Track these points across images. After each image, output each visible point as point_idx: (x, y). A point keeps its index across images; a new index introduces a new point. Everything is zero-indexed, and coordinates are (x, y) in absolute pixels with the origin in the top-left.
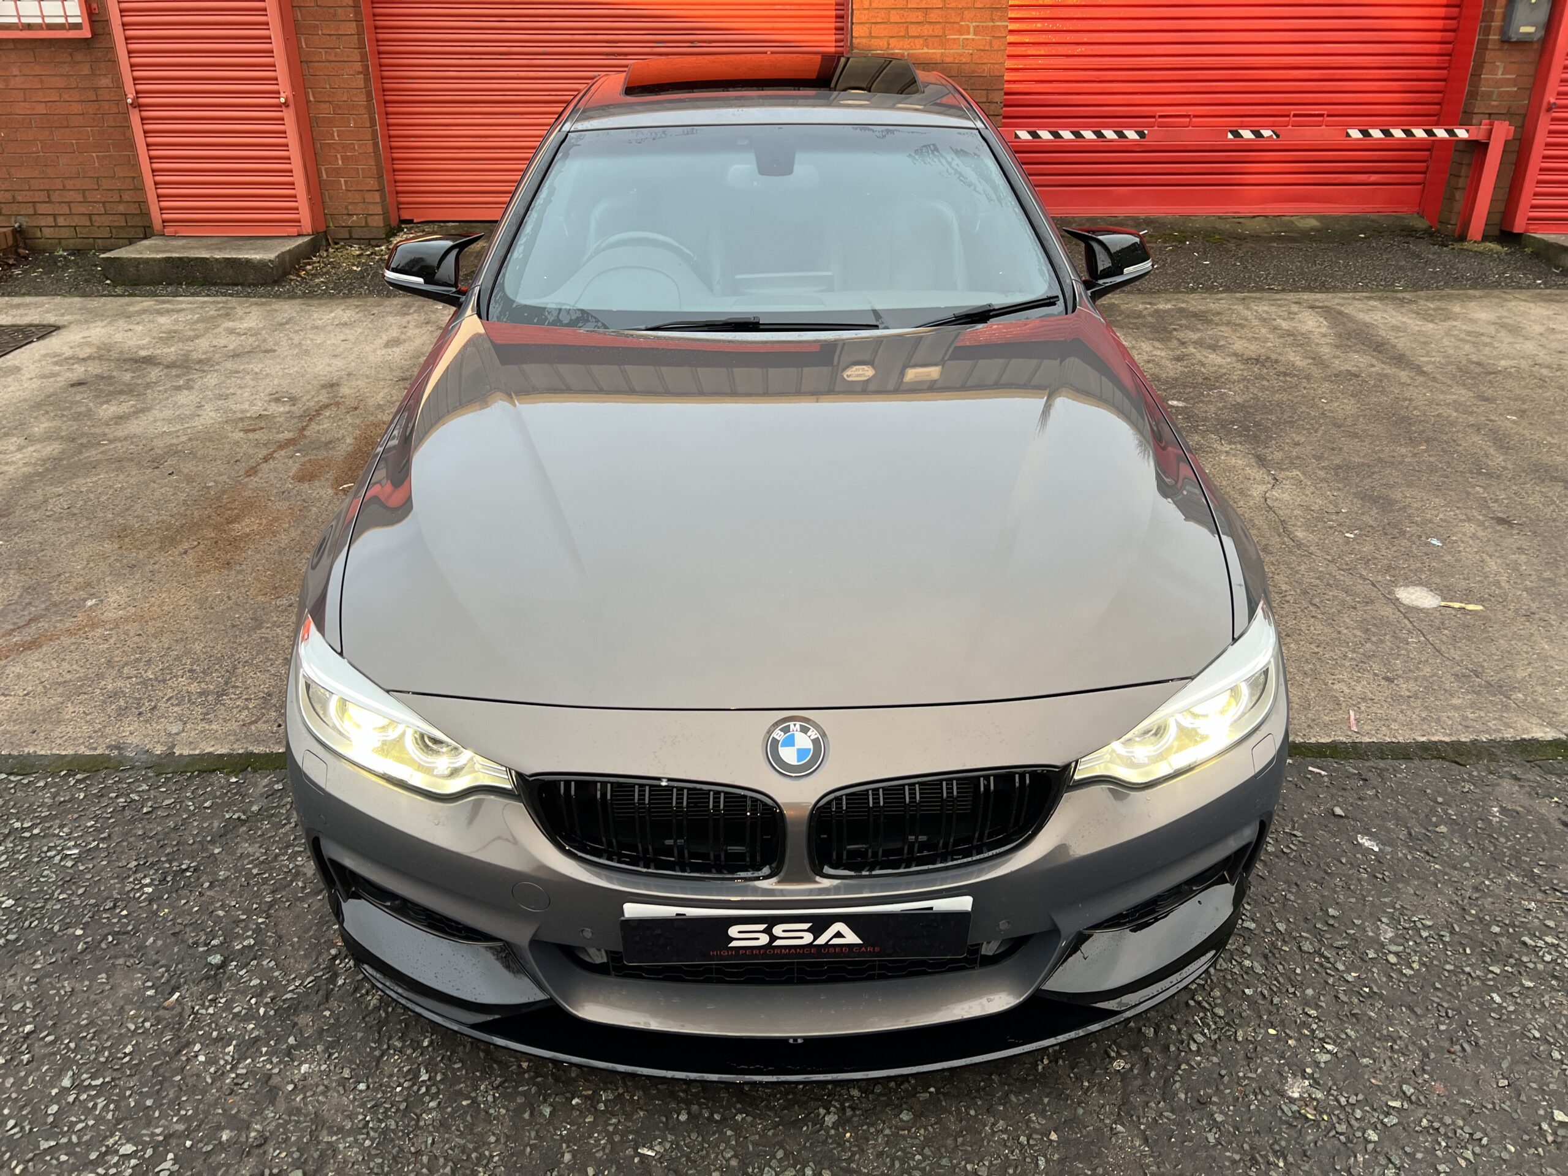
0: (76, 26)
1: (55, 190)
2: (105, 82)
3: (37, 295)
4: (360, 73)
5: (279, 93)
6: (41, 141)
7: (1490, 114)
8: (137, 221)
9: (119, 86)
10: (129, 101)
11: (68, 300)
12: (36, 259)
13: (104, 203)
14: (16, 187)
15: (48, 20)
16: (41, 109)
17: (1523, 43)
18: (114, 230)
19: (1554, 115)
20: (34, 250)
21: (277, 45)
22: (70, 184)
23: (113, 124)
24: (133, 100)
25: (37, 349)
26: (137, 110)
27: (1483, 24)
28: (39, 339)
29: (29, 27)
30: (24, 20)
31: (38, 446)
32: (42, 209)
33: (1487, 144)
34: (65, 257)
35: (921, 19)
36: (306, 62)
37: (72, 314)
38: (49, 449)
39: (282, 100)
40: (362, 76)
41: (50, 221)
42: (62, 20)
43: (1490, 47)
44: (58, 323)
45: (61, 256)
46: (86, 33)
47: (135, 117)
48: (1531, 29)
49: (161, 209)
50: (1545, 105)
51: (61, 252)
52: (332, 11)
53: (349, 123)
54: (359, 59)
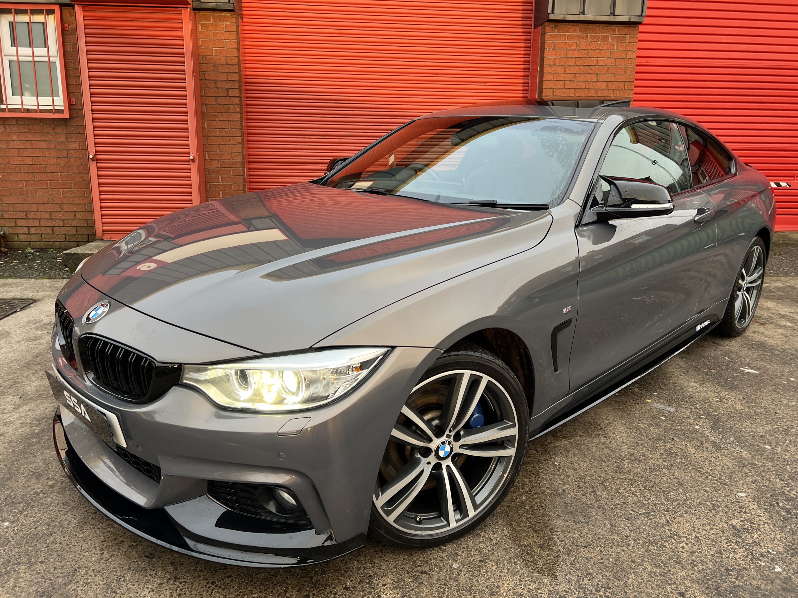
0: (61, 111)
1: (31, 211)
2: (74, 146)
3: (16, 277)
4: (240, 143)
5: (189, 153)
6: (26, 181)
8: (85, 231)
9: (85, 148)
10: (91, 157)
11: (40, 281)
12: (13, 254)
13: (63, 220)
14: (5, 209)
15: (41, 107)
16: (29, 161)
18: (67, 237)
20: (10, 249)
21: (191, 125)
22: (41, 208)
23: (76, 171)
24: (93, 156)
25: (21, 317)
26: (95, 162)
28: (21, 309)
29: (28, 110)
30: (25, 107)
31: (32, 405)
32: (20, 223)
34: (32, 253)
36: (206, 136)
37: (44, 291)
38: (42, 408)
39: (191, 158)
40: (240, 145)
41: (25, 230)
42: (51, 108)
44: (34, 297)
45: (30, 252)
46: (66, 116)
47: (93, 167)
49: (103, 224)
51: (30, 250)
52: (226, 107)
53: (230, 172)
54: (240, 135)
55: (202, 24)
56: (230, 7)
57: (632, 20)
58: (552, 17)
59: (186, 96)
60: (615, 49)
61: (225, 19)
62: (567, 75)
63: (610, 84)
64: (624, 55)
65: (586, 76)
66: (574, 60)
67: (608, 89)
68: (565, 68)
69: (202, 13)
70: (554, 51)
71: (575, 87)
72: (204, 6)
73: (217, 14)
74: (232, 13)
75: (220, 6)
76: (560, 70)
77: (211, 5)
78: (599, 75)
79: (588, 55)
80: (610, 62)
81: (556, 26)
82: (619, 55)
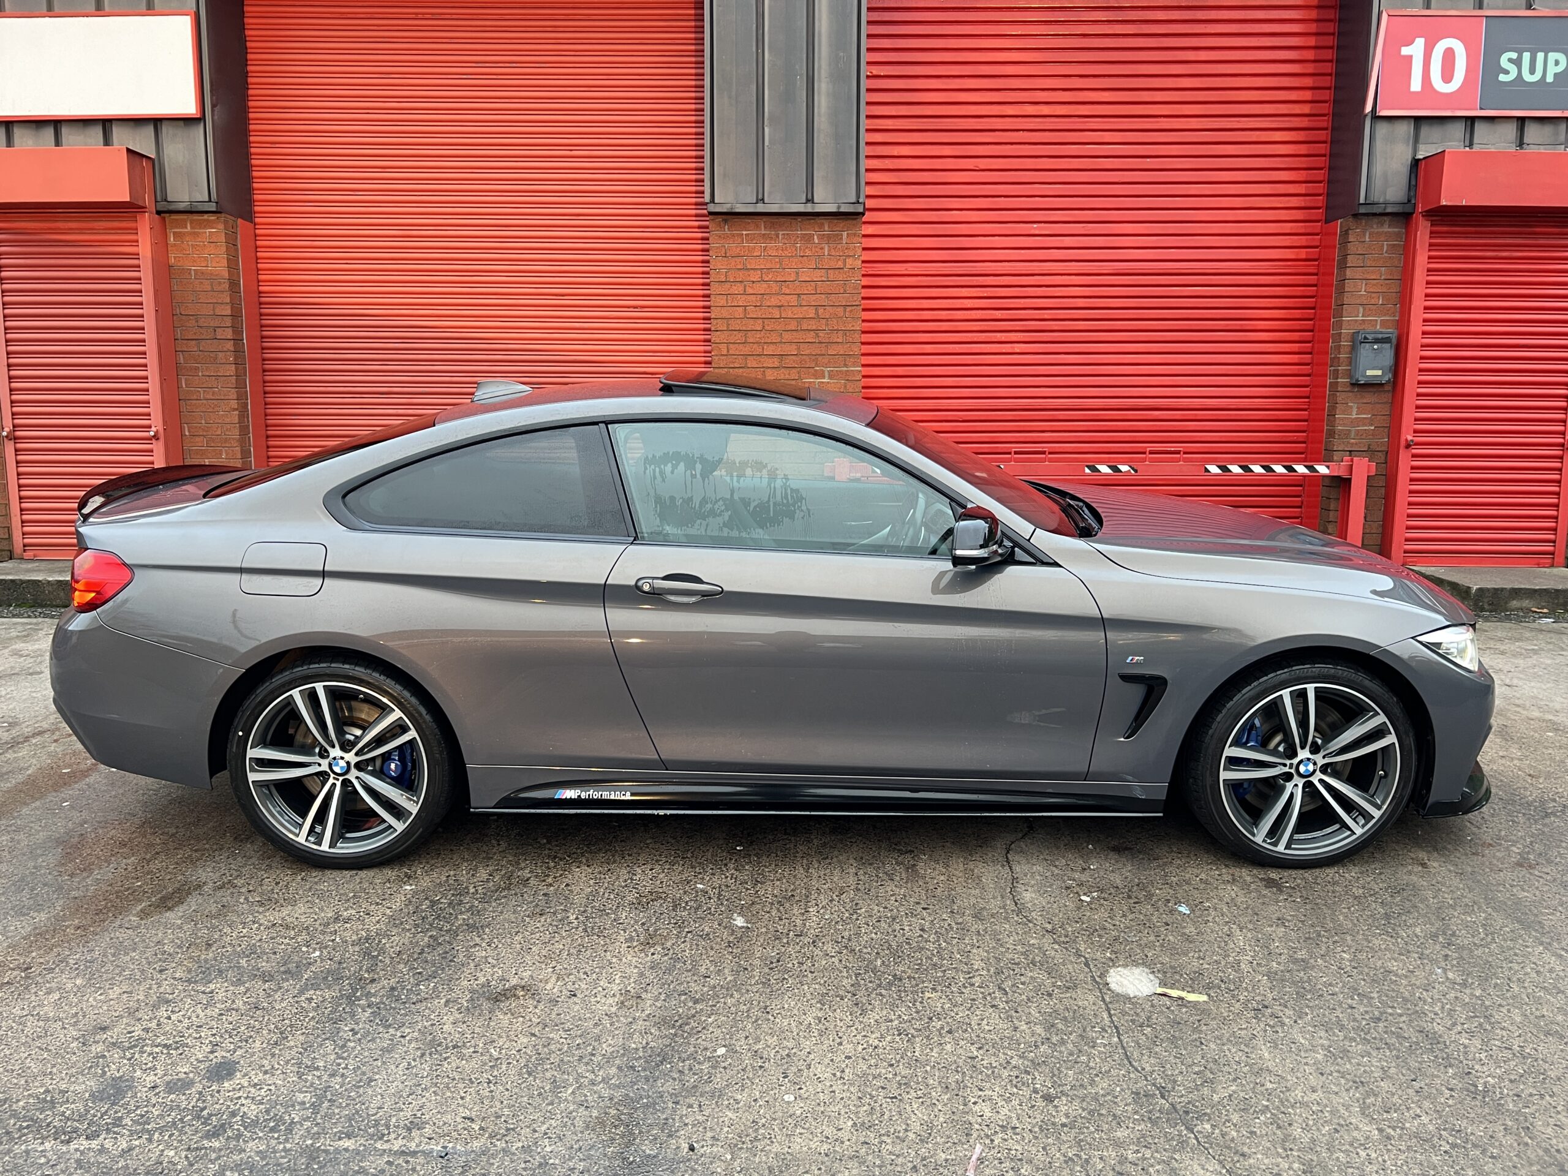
4: (237, 410)
5: (149, 427)
7: (1350, 451)
10: (5, 434)
17: (1372, 386)
19: (1414, 451)
21: (154, 384)
24: (8, 433)
26: (12, 442)
27: (1332, 368)
33: (1350, 479)
35: (777, 364)
36: (185, 400)
39: (152, 433)
40: (237, 412)
43: (1339, 389)
47: (9, 448)
48: (1379, 373)
49: (23, 534)
50: (1403, 443)
52: (213, 355)
53: (221, 455)
54: (235, 397)
55: (174, 233)
56: (212, 207)
57: (842, 210)
58: (712, 208)
59: (144, 341)
60: (826, 254)
61: (209, 224)
62: (749, 297)
63: (821, 311)
64: (840, 264)
65: (780, 297)
66: (759, 272)
67: (818, 317)
68: (745, 286)
69: (174, 217)
70: (725, 259)
71: (764, 316)
72: (172, 207)
73: (196, 217)
74: (219, 215)
75: (196, 206)
76: (738, 289)
77: (181, 206)
78: (802, 296)
79: (781, 264)
80: (818, 275)
81: (726, 221)
82: (833, 264)
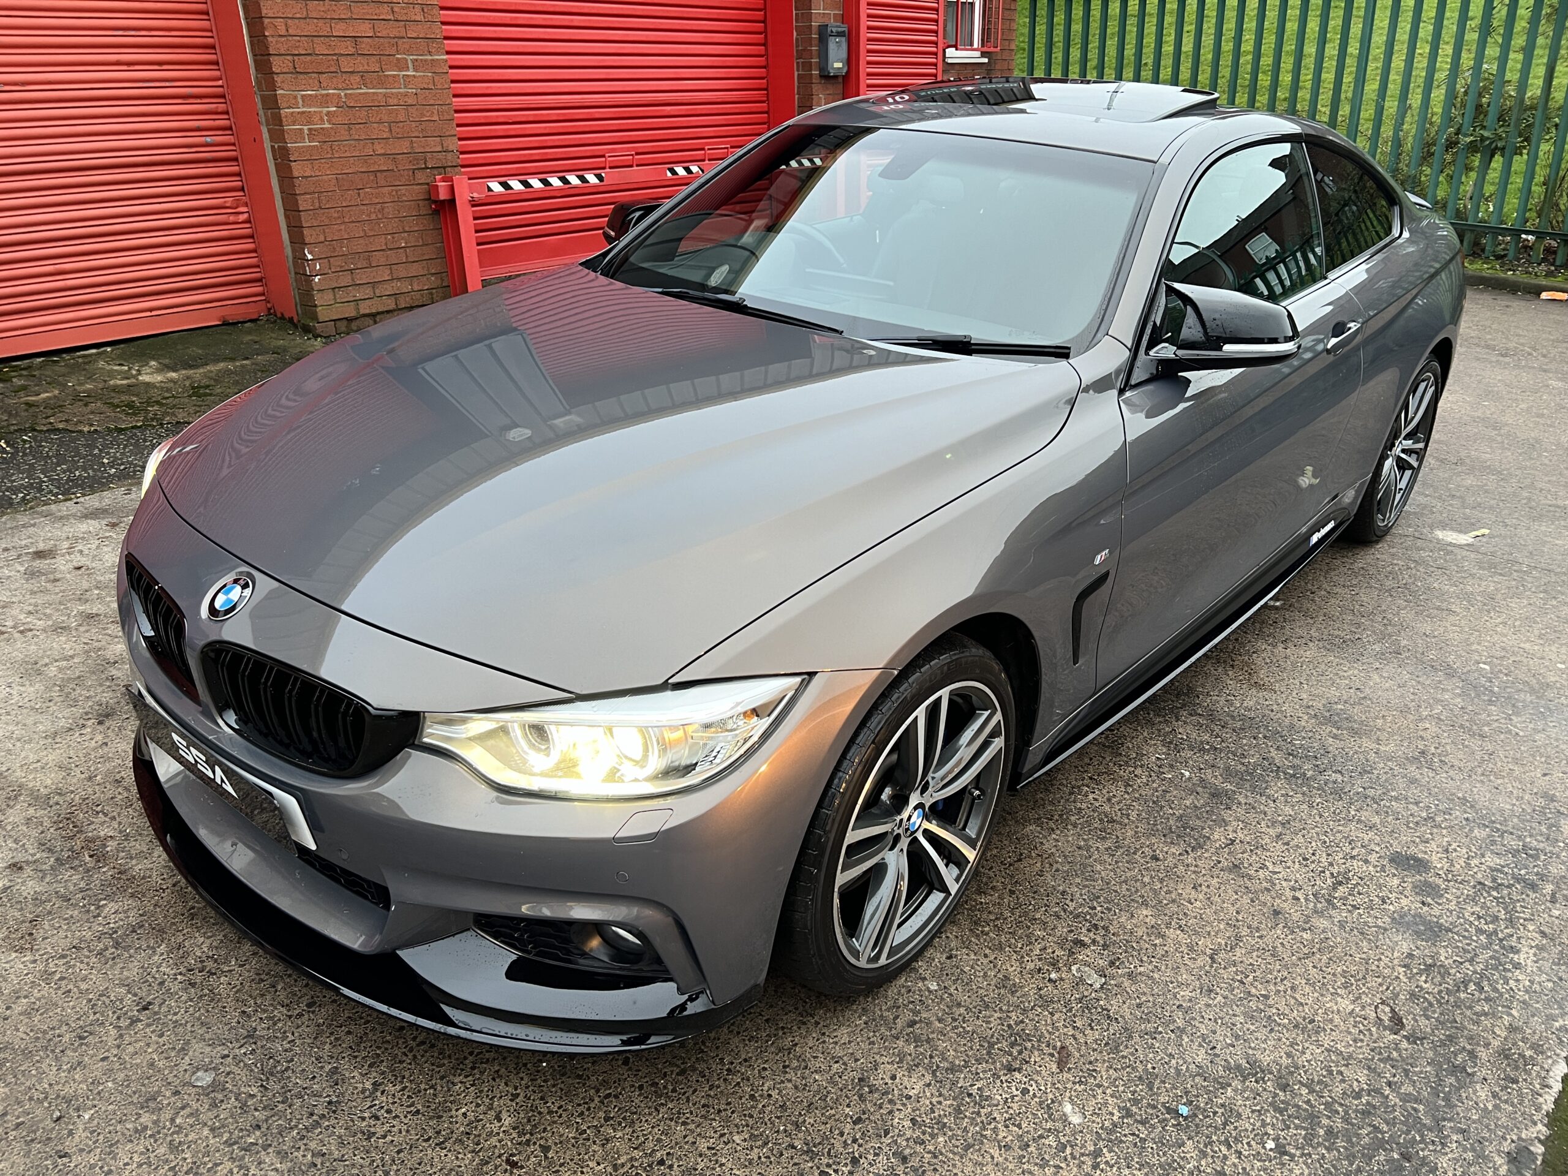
17: (836, 77)
27: (801, 61)
35: (352, 50)
43: (814, 81)
48: (840, 65)
